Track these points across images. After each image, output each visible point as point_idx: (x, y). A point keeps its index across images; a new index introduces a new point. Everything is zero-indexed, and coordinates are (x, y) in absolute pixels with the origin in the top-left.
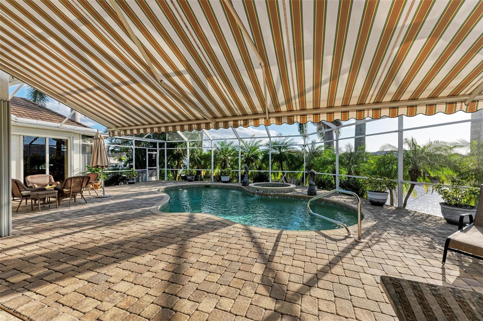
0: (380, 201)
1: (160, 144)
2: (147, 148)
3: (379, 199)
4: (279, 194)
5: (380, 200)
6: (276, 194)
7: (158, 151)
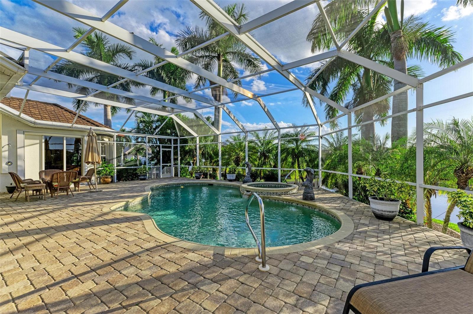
0: (384, 213)
1: (174, 140)
2: (161, 145)
3: (382, 211)
4: (269, 196)
5: (385, 211)
6: (266, 196)
7: (173, 147)
